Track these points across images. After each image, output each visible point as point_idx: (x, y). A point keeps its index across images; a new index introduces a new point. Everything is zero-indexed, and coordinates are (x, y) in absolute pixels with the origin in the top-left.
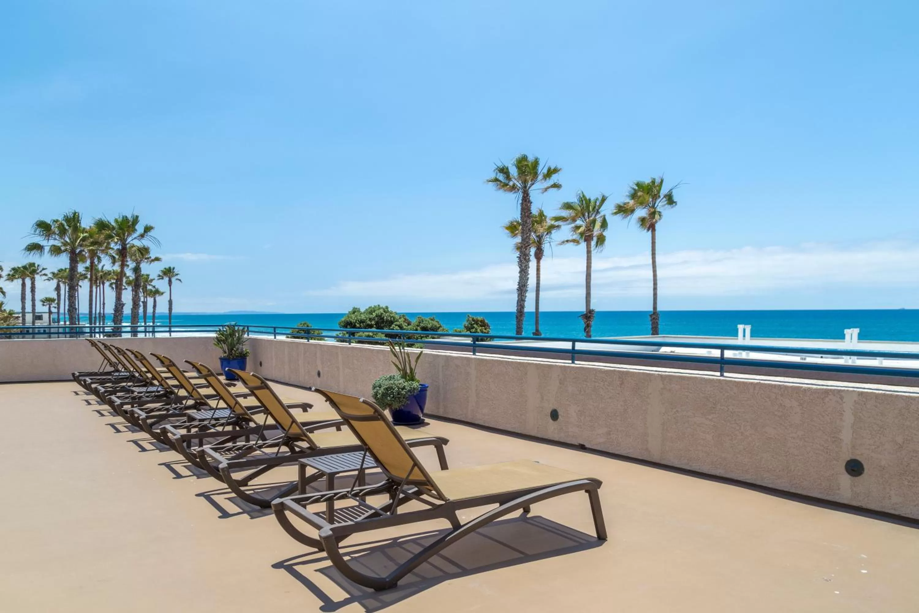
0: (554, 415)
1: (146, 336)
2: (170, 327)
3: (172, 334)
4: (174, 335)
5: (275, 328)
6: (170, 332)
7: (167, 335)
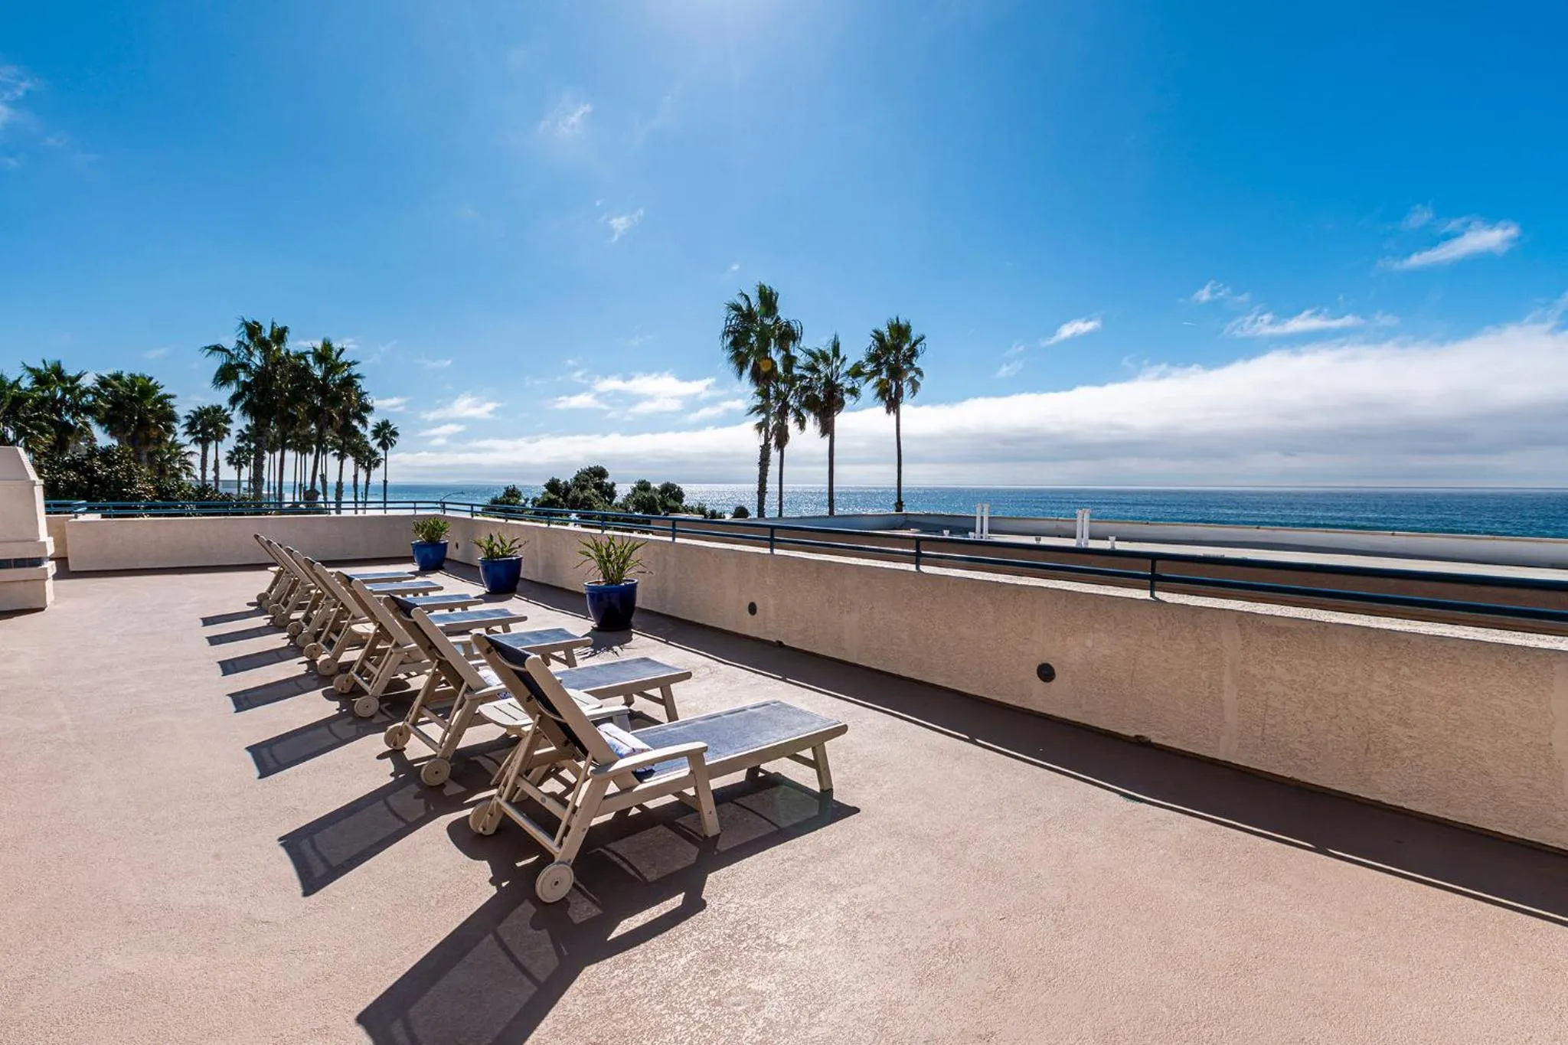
0: (752, 609)
1: (356, 513)
2: (385, 502)
3: (388, 511)
4: (390, 513)
5: (472, 505)
6: (385, 509)
7: (381, 513)
